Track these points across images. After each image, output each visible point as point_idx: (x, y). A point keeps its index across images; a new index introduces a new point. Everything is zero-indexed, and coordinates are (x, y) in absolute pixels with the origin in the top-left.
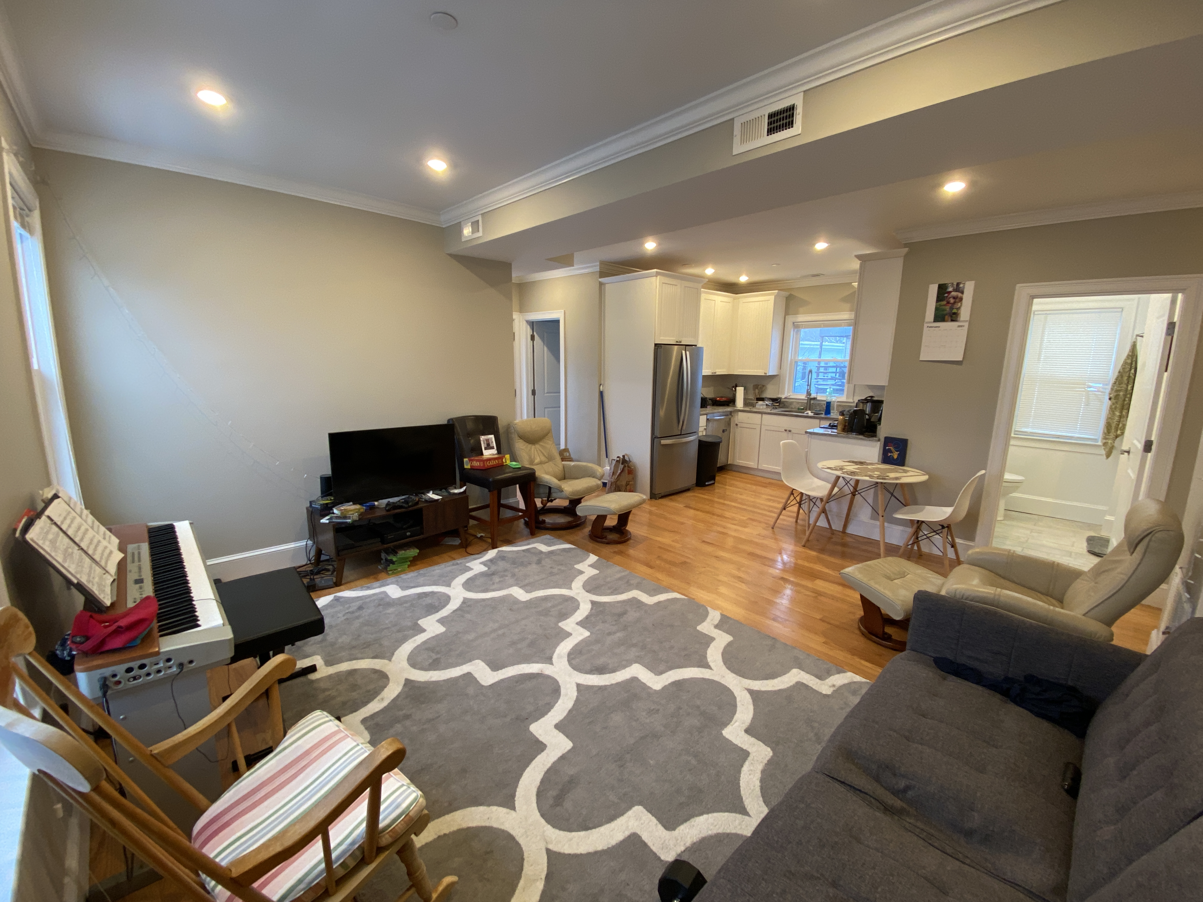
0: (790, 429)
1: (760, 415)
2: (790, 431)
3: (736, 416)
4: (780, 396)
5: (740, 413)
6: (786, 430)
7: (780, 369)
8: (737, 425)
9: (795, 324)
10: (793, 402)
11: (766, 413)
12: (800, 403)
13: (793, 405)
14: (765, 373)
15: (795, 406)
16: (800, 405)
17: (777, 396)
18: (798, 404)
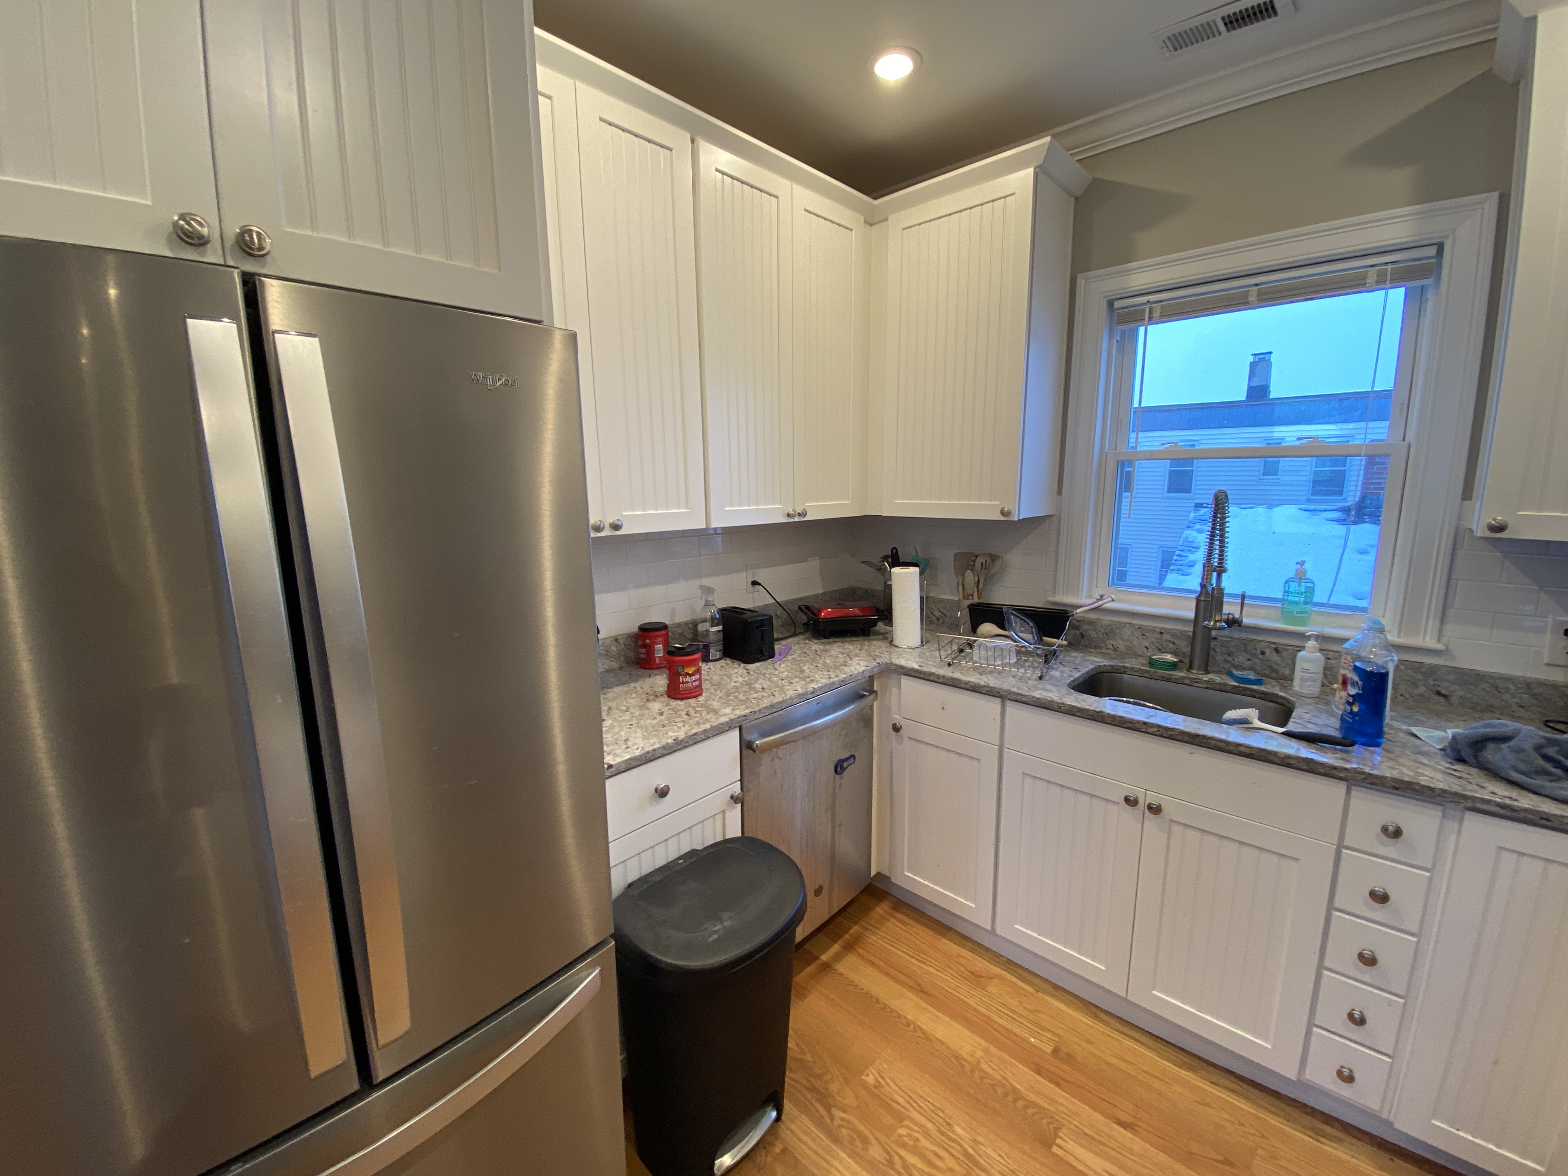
0: (1153, 798)
1: (993, 706)
2: (1155, 810)
3: (894, 690)
4: (1065, 598)
5: (907, 683)
6: (1131, 802)
7: (1060, 493)
8: (896, 729)
9: (1118, 304)
10: (1122, 626)
11: (1019, 698)
12: (1153, 630)
13: (1123, 640)
14: (1003, 513)
15: (1128, 644)
16: (1154, 640)
17: (1051, 599)
18: (1143, 635)
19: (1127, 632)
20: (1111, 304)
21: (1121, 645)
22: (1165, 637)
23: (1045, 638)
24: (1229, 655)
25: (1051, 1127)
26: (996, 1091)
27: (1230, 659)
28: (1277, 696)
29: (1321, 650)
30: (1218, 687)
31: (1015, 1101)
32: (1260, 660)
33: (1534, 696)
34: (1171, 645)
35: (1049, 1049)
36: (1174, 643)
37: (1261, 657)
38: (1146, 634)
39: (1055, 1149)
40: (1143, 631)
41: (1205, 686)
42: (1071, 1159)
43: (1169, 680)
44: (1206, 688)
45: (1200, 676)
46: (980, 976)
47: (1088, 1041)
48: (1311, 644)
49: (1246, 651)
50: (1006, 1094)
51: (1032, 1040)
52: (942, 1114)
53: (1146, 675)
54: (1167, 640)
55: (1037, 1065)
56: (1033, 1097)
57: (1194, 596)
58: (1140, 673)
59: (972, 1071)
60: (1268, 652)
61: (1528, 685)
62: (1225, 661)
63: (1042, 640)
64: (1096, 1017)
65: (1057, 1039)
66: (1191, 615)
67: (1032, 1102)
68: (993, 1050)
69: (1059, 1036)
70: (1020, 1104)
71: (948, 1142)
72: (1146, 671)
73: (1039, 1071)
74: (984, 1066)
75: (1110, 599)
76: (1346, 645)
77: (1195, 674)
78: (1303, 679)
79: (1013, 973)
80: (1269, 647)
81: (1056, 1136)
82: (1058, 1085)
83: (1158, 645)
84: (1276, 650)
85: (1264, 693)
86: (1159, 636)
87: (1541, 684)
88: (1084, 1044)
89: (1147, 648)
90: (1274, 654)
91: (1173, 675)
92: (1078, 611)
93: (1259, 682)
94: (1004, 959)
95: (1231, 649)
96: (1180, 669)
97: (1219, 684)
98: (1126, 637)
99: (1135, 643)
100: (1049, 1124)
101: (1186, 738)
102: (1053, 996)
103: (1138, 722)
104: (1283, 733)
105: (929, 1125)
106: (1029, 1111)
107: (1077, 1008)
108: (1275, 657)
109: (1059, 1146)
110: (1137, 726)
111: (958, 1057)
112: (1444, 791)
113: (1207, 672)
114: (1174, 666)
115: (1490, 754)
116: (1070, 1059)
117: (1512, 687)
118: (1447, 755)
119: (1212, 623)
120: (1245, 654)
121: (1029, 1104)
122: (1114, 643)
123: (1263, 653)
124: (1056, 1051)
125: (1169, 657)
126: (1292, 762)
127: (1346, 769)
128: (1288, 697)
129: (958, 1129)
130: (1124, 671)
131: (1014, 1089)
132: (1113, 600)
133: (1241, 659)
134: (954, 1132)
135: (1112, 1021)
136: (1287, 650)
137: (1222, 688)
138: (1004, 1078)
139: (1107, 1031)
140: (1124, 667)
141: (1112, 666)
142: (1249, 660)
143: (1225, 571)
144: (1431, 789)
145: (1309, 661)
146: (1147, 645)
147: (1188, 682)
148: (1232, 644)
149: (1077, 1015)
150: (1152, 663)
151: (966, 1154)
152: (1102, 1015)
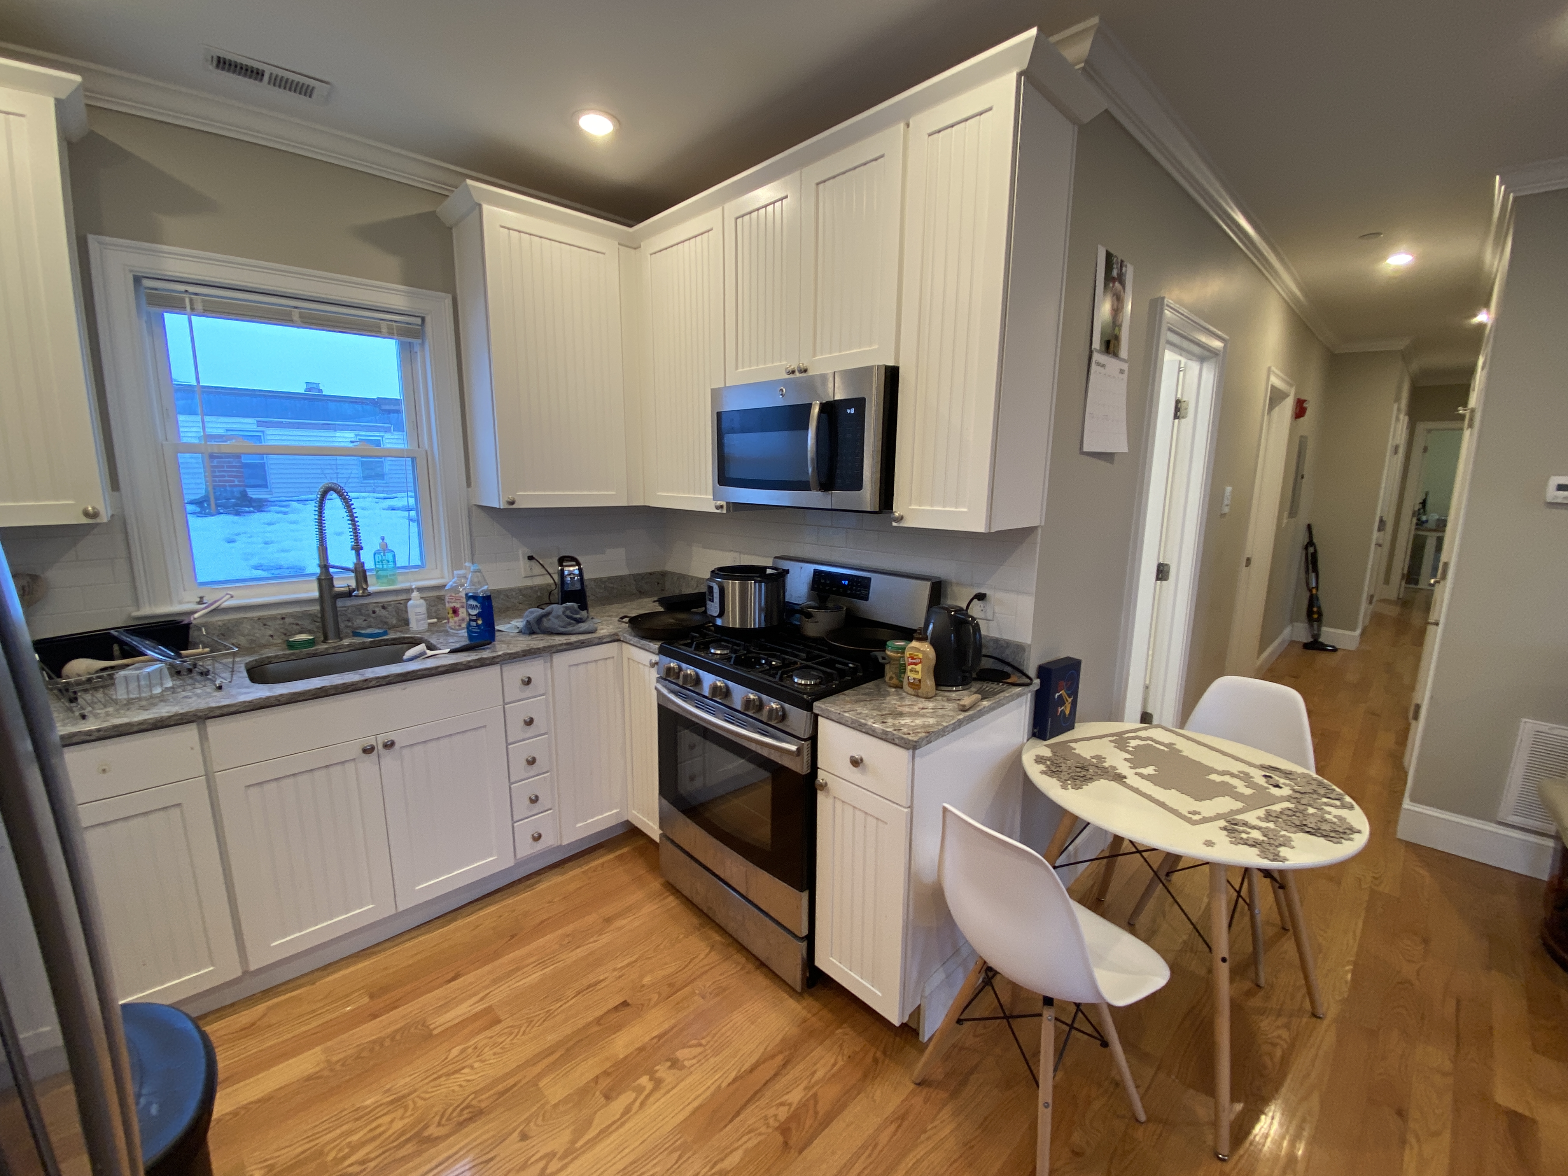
1: (184, 735)
2: (389, 746)
4: (155, 610)
6: (368, 751)
9: (147, 283)
10: (239, 622)
11: (226, 710)
12: (273, 618)
13: (244, 636)
14: (86, 514)
15: (250, 638)
16: (277, 626)
17: (136, 614)
18: (265, 625)
19: (246, 627)
20: (137, 280)
21: (243, 641)
22: (287, 621)
23: (183, 652)
24: (348, 621)
25: (419, 1027)
26: (362, 1058)
27: (350, 624)
28: (404, 638)
29: (422, 598)
30: (359, 646)
31: (382, 1045)
32: (373, 618)
33: (524, 595)
34: (295, 627)
35: (366, 1000)
36: (297, 624)
37: (373, 615)
38: (268, 623)
39: (435, 1032)
40: (264, 622)
41: (347, 650)
42: (446, 1026)
43: (315, 655)
44: (349, 651)
45: (341, 643)
46: (253, 1024)
47: (386, 969)
48: (415, 594)
49: (361, 614)
50: (372, 1050)
51: (348, 1008)
52: (345, 1112)
53: (293, 657)
54: (290, 624)
55: (370, 1015)
56: (389, 1031)
57: (314, 578)
58: (287, 659)
59: (332, 1070)
60: (377, 610)
61: (521, 590)
62: (347, 627)
63: (181, 654)
64: (375, 953)
65: (363, 991)
66: (316, 594)
67: (393, 1032)
68: (329, 1044)
69: (363, 987)
70: (387, 1043)
71: (370, 1116)
72: (291, 654)
73: (374, 1016)
74: (335, 1059)
75: (228, 596)
76: (447, 588)
77: (332, 643)
78: (418, 621)
79: (277, 995)
80: (377, 607)
81: (428, 1027)
82: (396, 1008)
83: (282, 630)
84: (384, 607)
85: (394, 639)
86: (281, 622)
87: (526, 588)
88: (385, 973)
89: (272, 636)
90: (382, 610)
91: (316, 650)
92: (196, 615)
93: (385, 633)
94: (257, 996)
95: (349, 615)
96: (318, 644)
97: (359, 644)
98: (246, 632)
99: (257, 635)
100: (416, 1028)
101: (400, 678)
102: (328, 975)
103: (359, 682)
104: (449, 652)
105: (345, 1128)
106: (398, 1037)
107: (355, 963)
108: (384, 613)
109: (435, 1028)
110: (360, 685)
111: (309, 1078)
112: (544, 647)
113: (341, 640)
114: (312, 643)
115: (546, 623)
116: (385, 989)
117: (514, 594)
118: (524, 634)
119: (361, 592)
120: (361, 617)
121: (392, 1036)
122: (234, 641)
123: (374, 612)
124: (372, 997)
125: (304, 637)
126: (471, 664)
127: (500, 656)
128: (413, 636)
129: (368, 1102)
130: (269, 661)
131: (374, 1042)
132: (232, 597)
133: (359, 622)
134: (367, 1107)
135: (387, 945)
136: (390, 605)
137: (363, 646)
138: (358, 1046)
139: (389, 952)
140: (268, 657)
141: (256, 660)
142: (365, 620)
143: (362, 548)
144: (539, 649)
145: (416, 606)
146: (271, 633)
147: (332, 651)
148: (349, 611)
149: (360, 966)
150: (291, 645)
151: (392, 1102)
152: (377, 949)
